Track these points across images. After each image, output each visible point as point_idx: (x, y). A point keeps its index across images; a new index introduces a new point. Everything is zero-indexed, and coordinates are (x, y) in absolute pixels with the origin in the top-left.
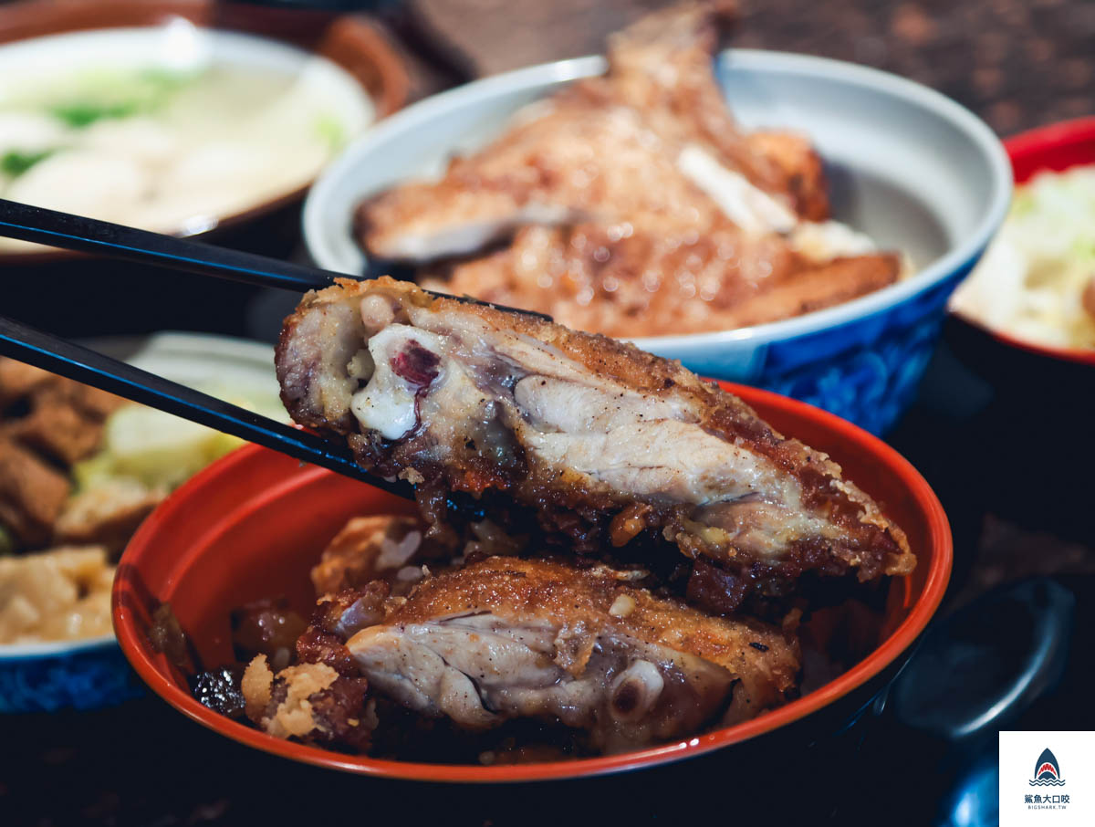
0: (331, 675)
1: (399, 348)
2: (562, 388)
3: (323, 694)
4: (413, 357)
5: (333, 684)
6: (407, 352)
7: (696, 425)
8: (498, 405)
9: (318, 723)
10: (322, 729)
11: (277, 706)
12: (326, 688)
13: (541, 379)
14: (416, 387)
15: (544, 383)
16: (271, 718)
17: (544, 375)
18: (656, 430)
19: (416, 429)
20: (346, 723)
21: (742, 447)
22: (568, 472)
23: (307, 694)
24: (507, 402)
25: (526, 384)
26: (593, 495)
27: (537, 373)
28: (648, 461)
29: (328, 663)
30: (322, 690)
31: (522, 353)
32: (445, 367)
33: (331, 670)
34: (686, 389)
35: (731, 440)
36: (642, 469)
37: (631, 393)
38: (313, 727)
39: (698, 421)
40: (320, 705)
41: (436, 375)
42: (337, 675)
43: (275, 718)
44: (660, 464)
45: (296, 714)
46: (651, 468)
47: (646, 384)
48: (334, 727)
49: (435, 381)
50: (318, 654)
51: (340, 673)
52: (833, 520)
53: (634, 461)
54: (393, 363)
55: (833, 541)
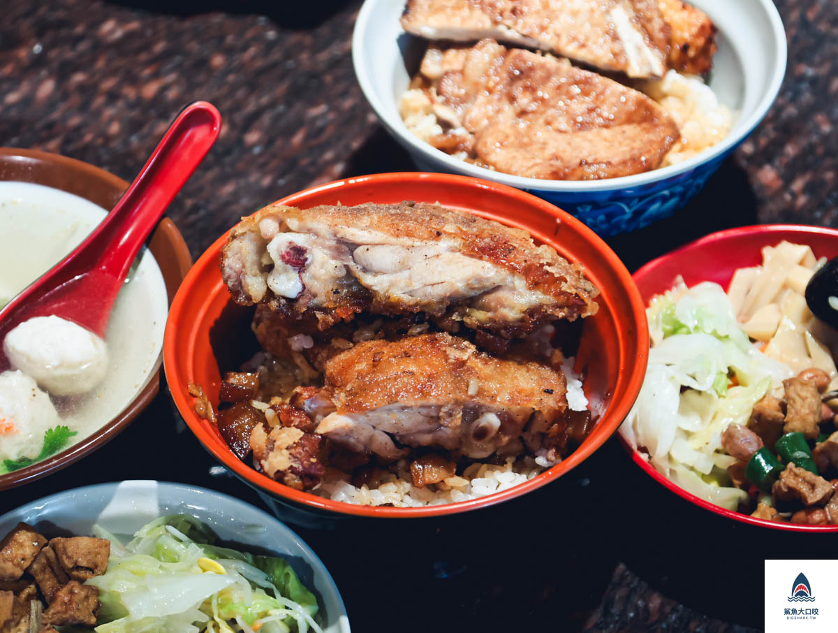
0: (299, 434)
1: (284, 249)
2: (378, 248)
3: (295, 445)
4: (292, 252)
5: (301, 439)
6: (288, 250)
7: (458, 253)
8: (347, 267)
9: (293, 462)
10: (295, 465)
11: (268, 453)
12: (296, 441)
13: (366, 247)
14: (297, 268)
15: (368, 250)
16: (266, 460)
17: (367, 244)
18: (437, 261)
19: (303, 291)
20: (309, 461)
21: (487, 261)
22: (391, 296)
23: (286, 446)
24: (351, 264)
25: (358, 251)
26: (409, 306)
27: (364, 244)
28: (436, 280)
29: (297, 427)
30: (295, 443)
31: (352, 235)
32: (311, 253)
33: (299, 431)
34: (451, 234)
35: (481, 258)
36: (433, 285)
37: (417, 243)
38: (289, 465)
39: (460, 250)
40: (293, 451)
41: (306, 259)
42: (303, 433)
43: (268, 461)
44: (442, 280)
45: (280, 458)
46: (438, 284)
47: (426, 236)
48: (302, 464)
49: (307, 263)
50: (292, 422)
51: (304, 432)
52: (546, 292)
53: (428, 283)
54: (283, 257)
55: (547, 305)
